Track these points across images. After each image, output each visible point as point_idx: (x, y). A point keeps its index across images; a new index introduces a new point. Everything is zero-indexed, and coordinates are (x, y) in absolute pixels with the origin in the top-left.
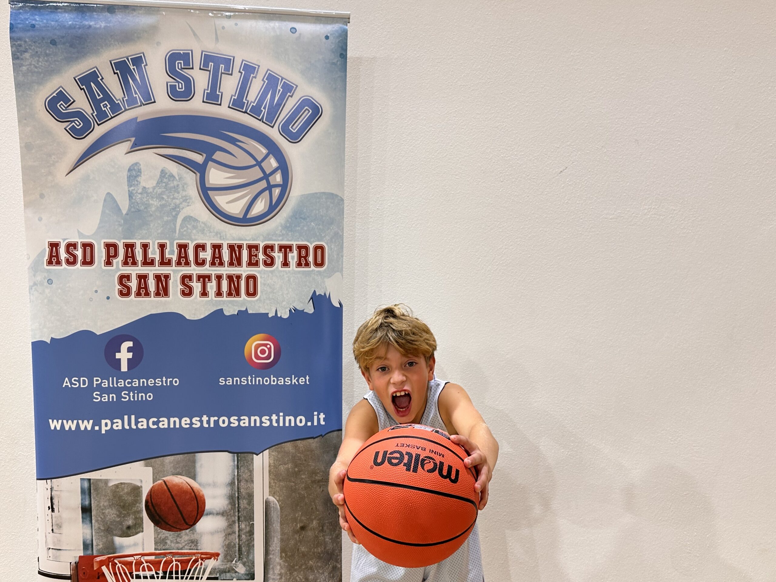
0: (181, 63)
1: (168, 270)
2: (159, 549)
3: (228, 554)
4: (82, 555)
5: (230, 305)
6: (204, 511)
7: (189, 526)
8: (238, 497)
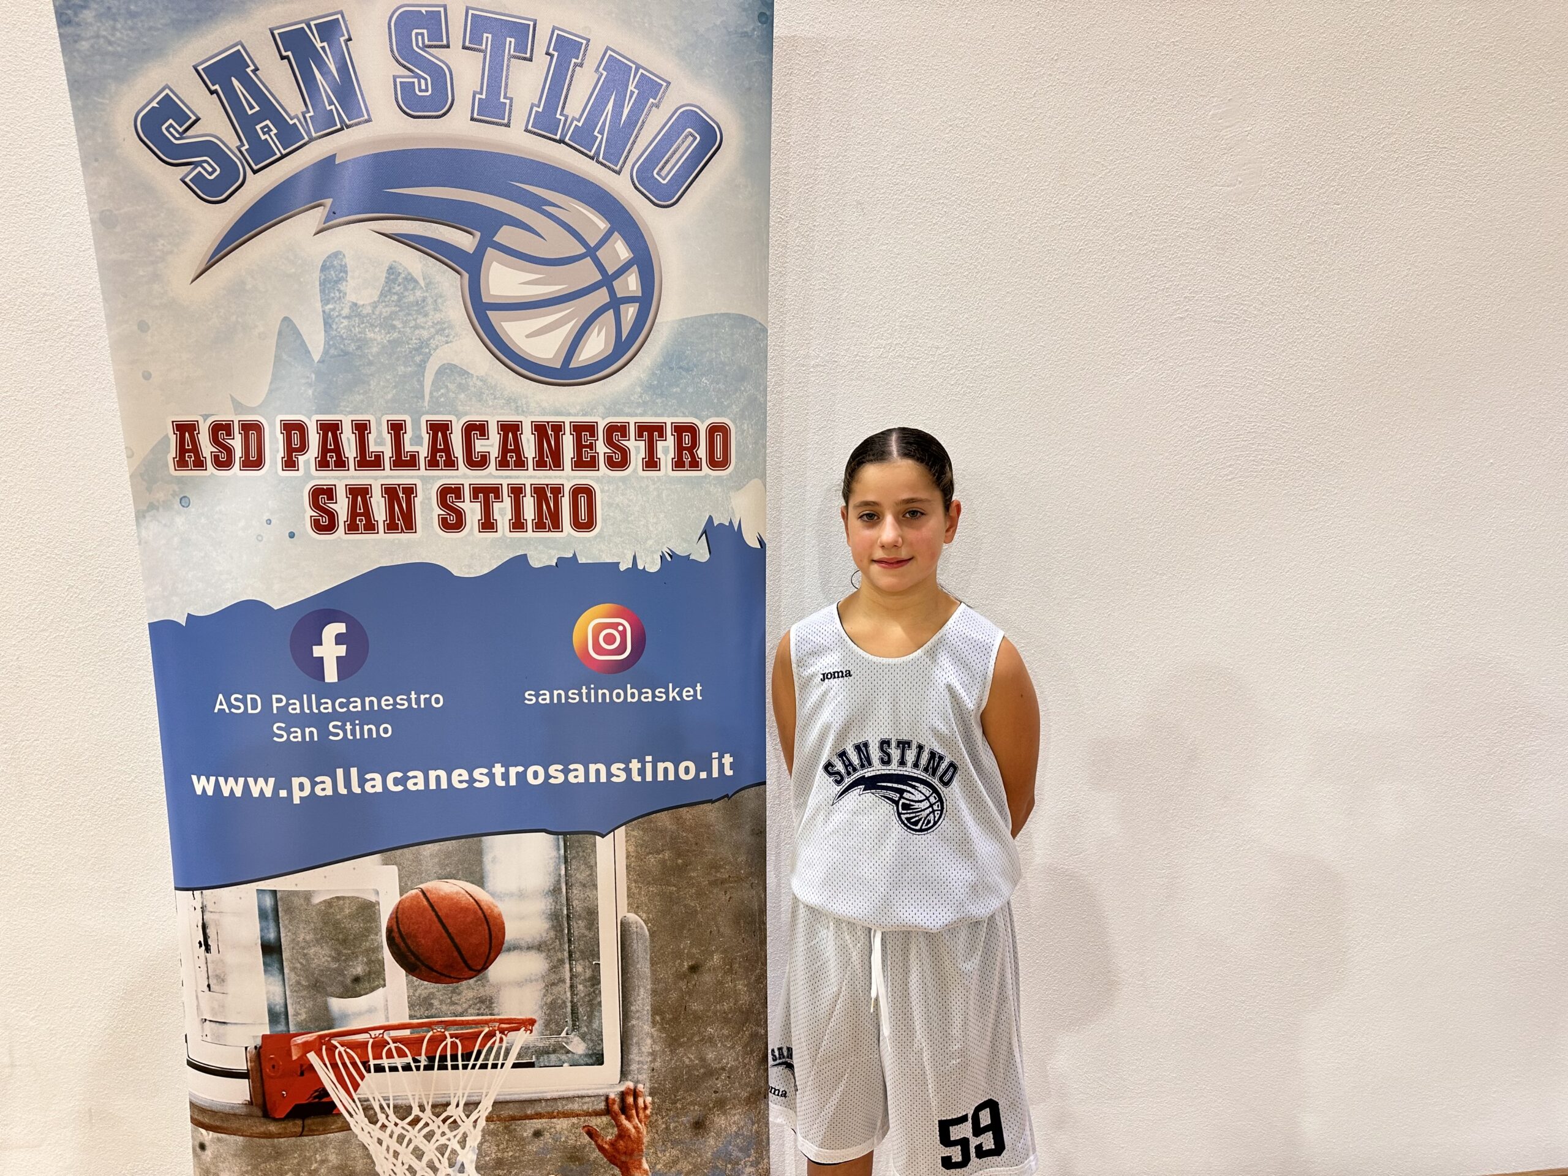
0: (422, 34)
1: (412, 477)
2: (418, 1016)
3: (551, 1020)
4: (268, 1033)
5: (541, 547)
6: (503, 943)
7: (475, 973)
8: (568, 916)
